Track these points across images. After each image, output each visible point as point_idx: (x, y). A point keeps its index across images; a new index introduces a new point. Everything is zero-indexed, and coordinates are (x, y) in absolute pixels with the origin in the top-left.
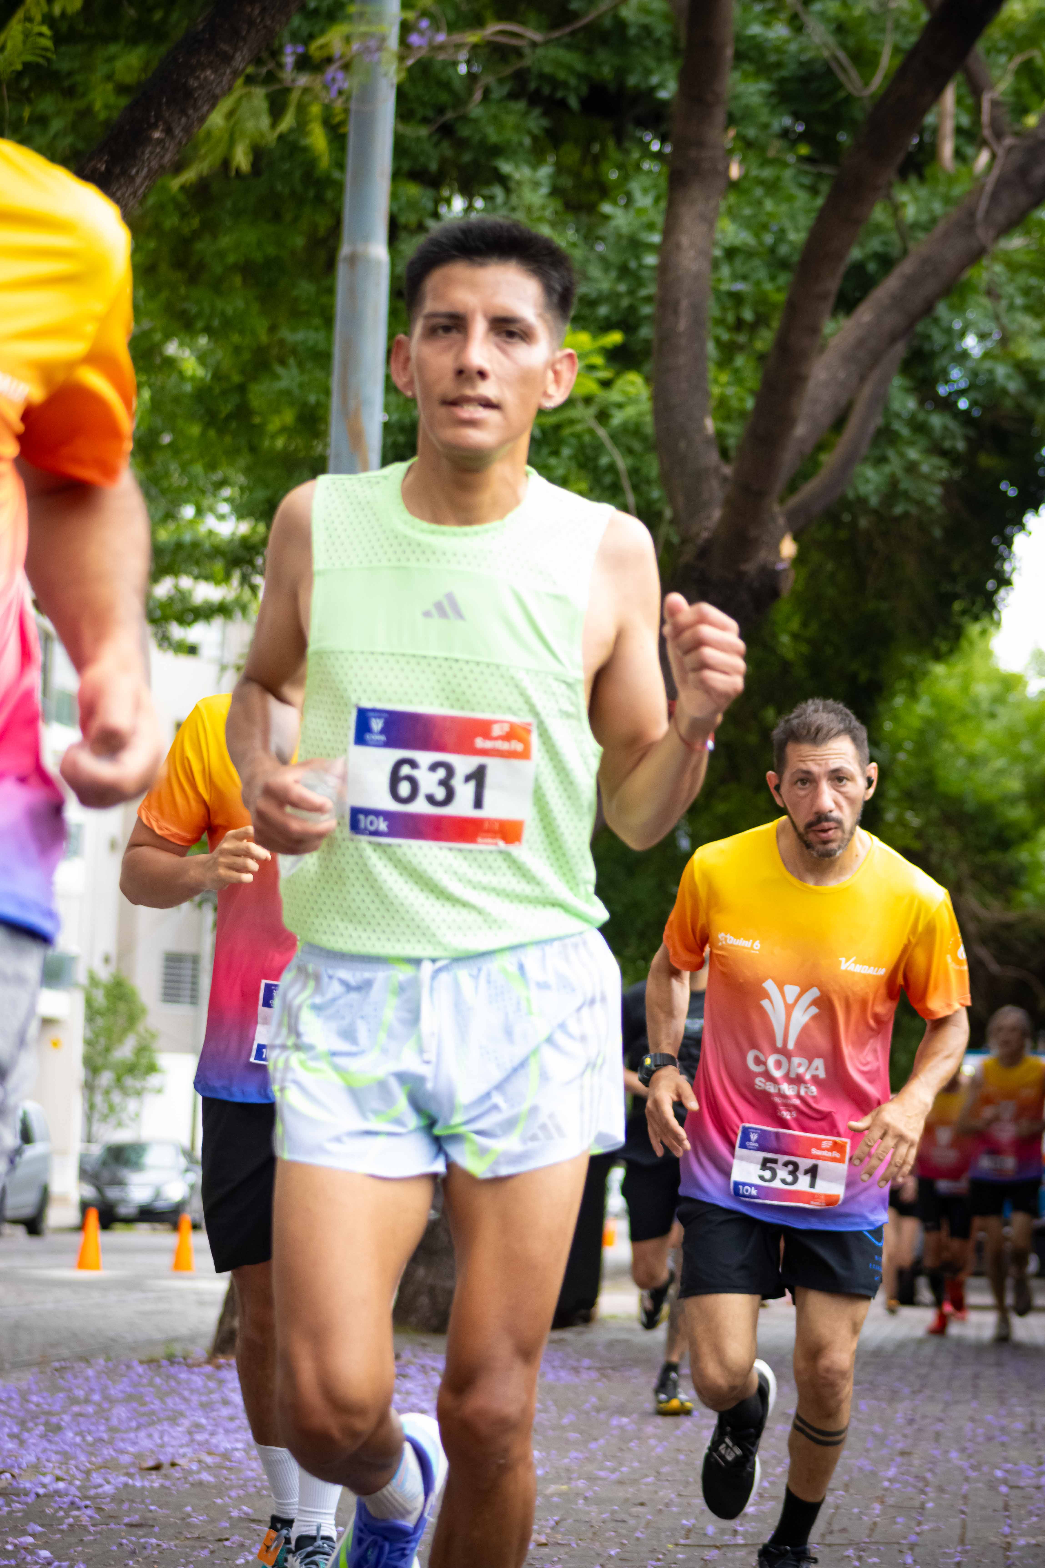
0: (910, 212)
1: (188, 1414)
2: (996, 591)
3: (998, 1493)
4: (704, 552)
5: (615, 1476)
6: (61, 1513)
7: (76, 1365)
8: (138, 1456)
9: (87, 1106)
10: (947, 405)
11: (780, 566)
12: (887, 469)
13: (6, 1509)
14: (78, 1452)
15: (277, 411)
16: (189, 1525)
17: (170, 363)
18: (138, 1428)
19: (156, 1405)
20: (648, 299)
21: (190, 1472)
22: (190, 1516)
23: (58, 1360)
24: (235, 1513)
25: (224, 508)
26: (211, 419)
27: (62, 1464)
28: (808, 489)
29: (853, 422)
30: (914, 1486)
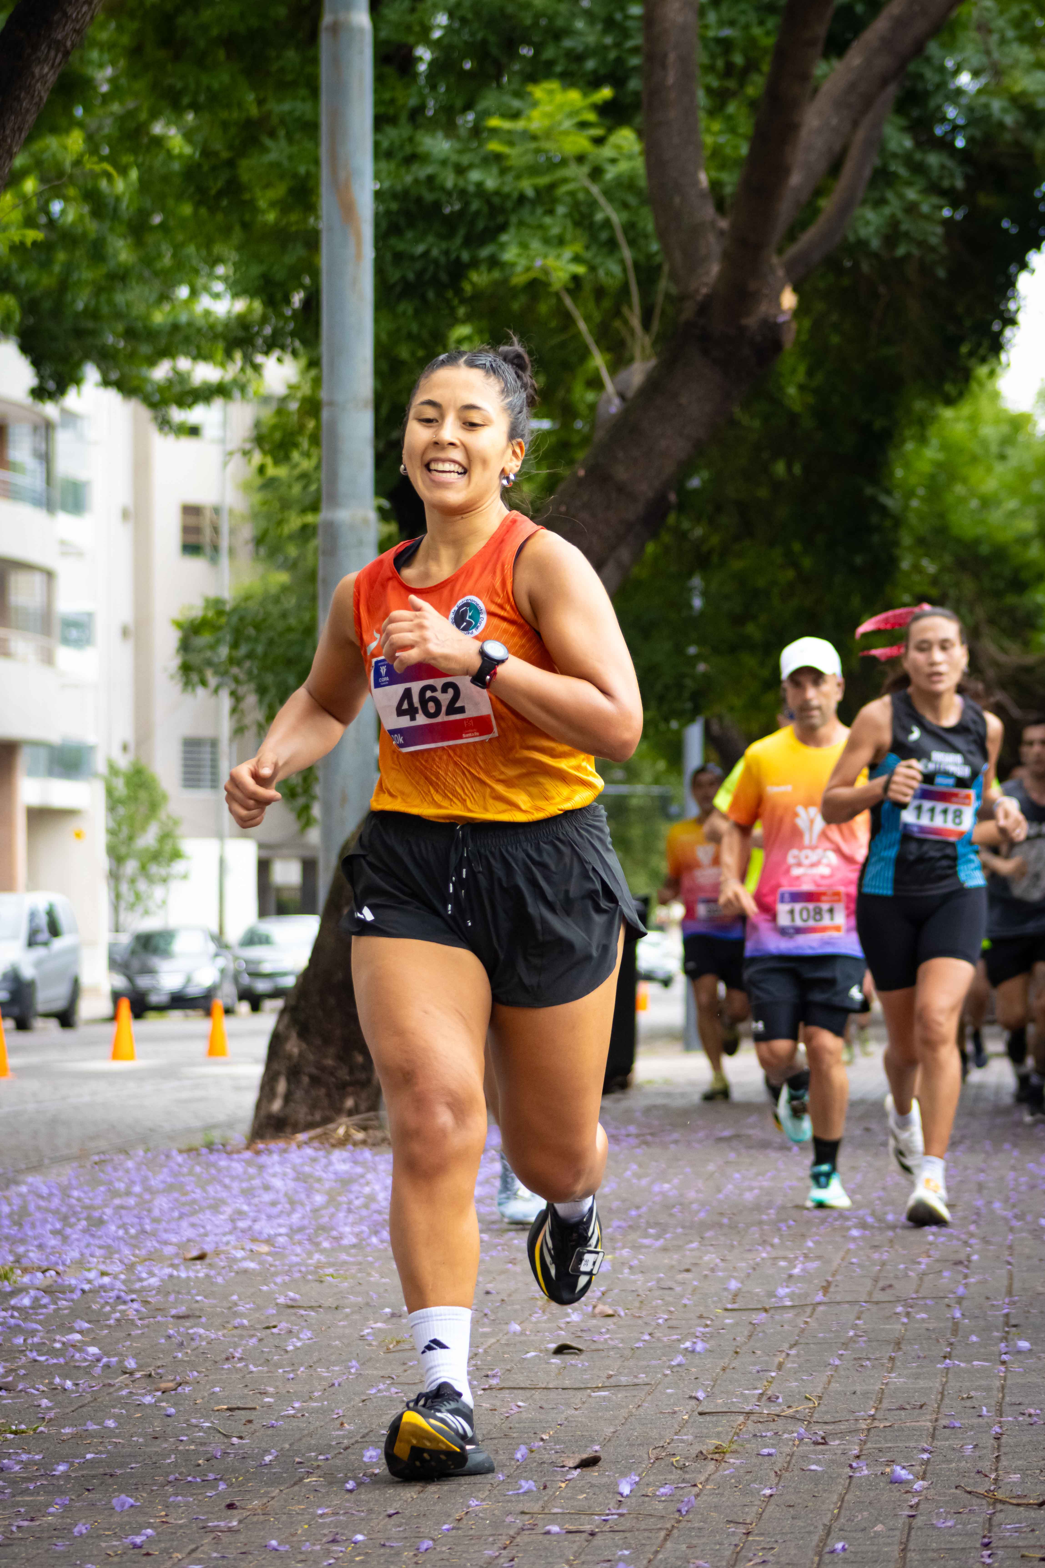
1: (230, 1201)
2: (1001, 333)
4: (704, 308)
5: (660, 1243)
6: (108, 1308)
7: (116, 1158)
8: (181, 1246)
9: (113, 896)
10: (945, 145)
11: (781, 319)
12: (887, 211)
13: (52, 1307)
14: (122, 1245)
15: (268, 186)
16: (236, 1314)
17: (158, 142)
18: (182, 1216)
19: (198, 1194)
20: (635, 50)
21: (235, 1260)
22: (236, 1304)
23: (98, 1153)
24: (281, 1300)
25: (218, 287)
26: (202, 198)
27: (106, 1258)
28: (807, 236)
29: (849, 167)
30: (959, 1239)
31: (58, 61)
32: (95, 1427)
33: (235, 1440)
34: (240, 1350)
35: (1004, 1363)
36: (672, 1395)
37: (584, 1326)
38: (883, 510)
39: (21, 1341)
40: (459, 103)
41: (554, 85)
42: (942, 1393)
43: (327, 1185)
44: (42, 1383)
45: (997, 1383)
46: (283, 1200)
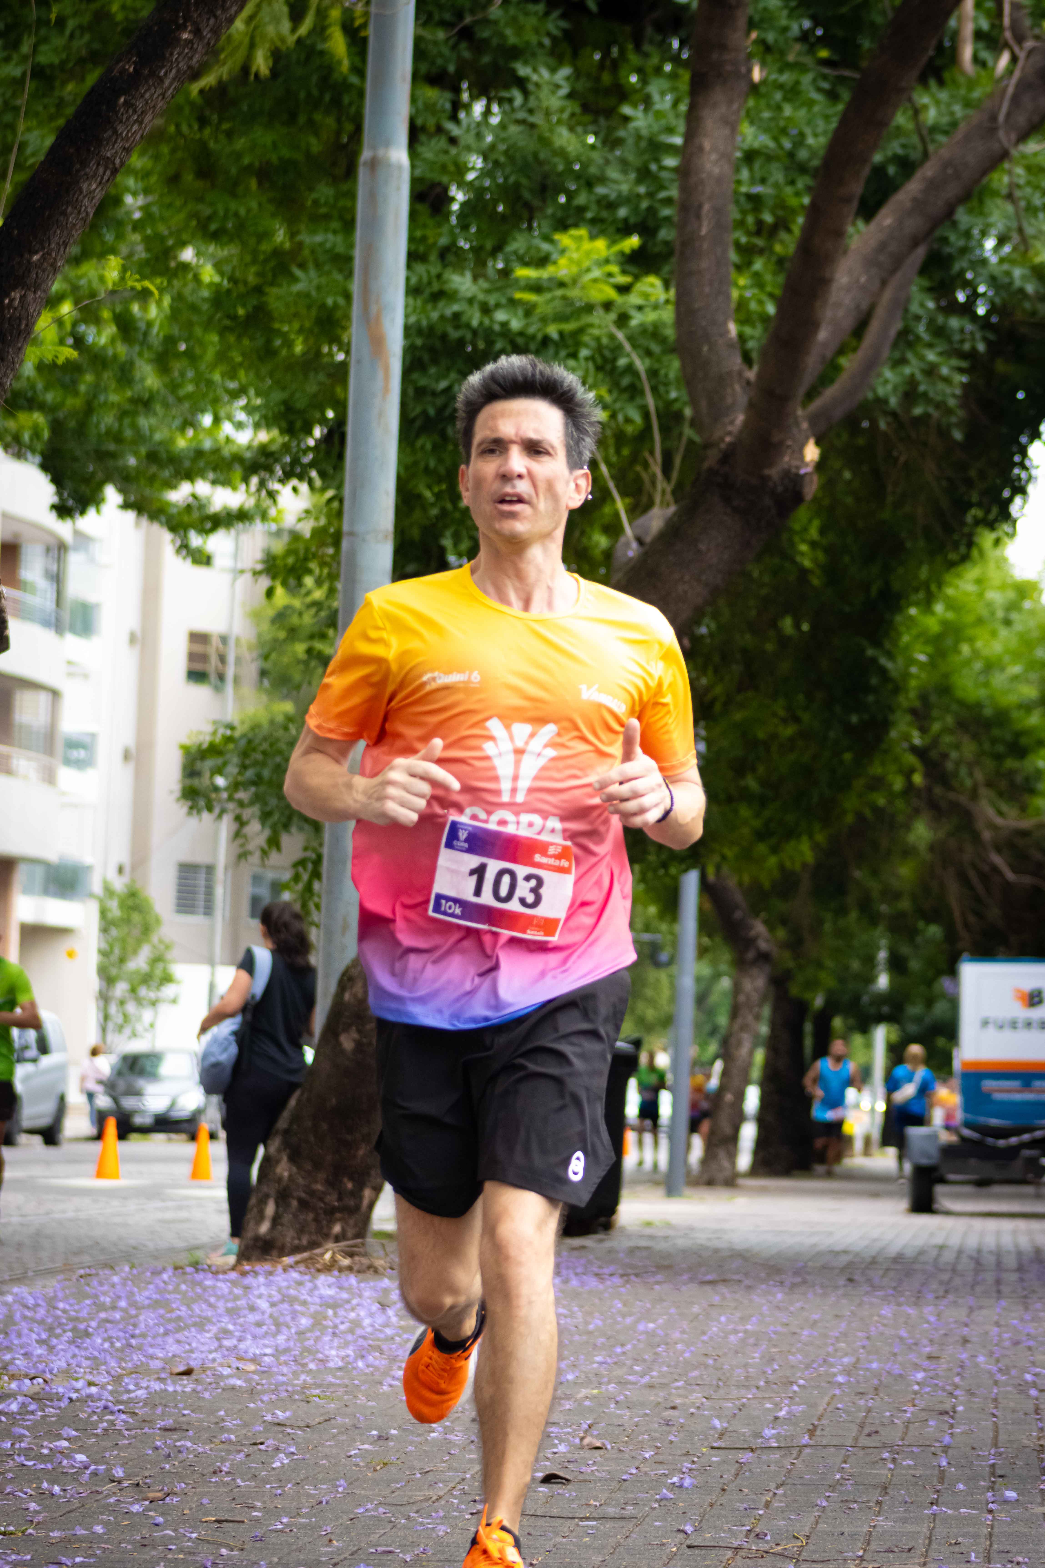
0: (931, 115)
1: (215, 1320)
2: (1010, 500)
3: (1029, 1396)
4: (727, 457)
5: (646, 1379)
6: (95, 1418)
7: (101, 1272)
8: (167, 1361)
9: (101, 1017)
10: (966, 311)
11: (803, 471)
12: (907, 370)
13: (40, 1413)
14: (108, 1358)
16: (223, 1429)
17: (186, 269)
18: (166, 1333)
19: (183, 1312)
20: (668, 201)
21: (221, 1376)
22: (223, 1420)
23: (83, 1268)
24: (269, 1418)
25: (242, 416)
27: (92, 1369)
28: (830, 392)
29: (874, 326)
30: (944, 1390)
31: (106, 178)
32: (84, 1532)
33: (224, 1551)
34: (227, 1464)
35: (991, 1511)
36: (660, 1527)
37: (570, 1456)
38: (883, 672)
39: (9, 1445)
40: (489, 245)
41: (583, 232)
42: (930, 1538)
43: (312, 1308)
44: (30, 1487)
45: (985, 1531)
46: (269, 1321)
